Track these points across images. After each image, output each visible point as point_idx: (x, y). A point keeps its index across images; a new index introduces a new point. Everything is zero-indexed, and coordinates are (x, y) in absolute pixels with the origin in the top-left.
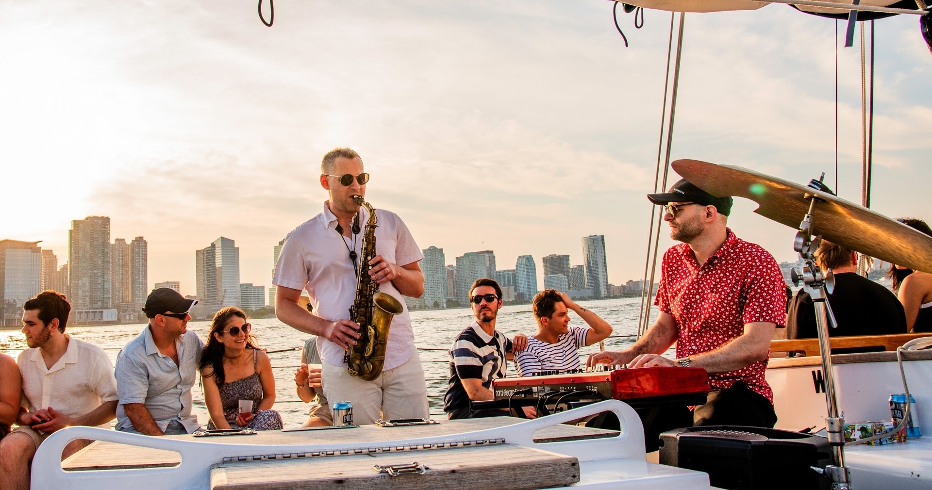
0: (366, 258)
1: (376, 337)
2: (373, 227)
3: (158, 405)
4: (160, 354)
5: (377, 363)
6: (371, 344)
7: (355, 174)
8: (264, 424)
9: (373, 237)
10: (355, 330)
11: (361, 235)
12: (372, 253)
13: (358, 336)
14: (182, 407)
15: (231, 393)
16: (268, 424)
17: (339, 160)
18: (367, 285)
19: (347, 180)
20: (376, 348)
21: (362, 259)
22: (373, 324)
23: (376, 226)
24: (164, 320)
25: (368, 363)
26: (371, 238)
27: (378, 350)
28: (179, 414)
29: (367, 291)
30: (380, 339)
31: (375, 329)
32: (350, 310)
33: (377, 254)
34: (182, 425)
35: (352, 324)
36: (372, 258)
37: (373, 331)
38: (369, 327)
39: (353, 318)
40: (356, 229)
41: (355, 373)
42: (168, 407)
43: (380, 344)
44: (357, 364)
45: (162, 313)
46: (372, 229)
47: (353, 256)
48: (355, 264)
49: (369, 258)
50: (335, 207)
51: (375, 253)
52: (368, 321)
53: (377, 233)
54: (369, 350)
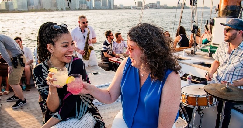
2: (89, 34)
7: (85, 21)
17: (82, 18)
19: (84, 23)
29: (87, 45)
32: (84, 48)
35: (84, 51)
44: (85, 58)
47: (84, 37)
48: (85, 39)
50: (81, 27)
51: (89, 39)
52: (87, 51)
53: (90, 35)
54: (87, 56)
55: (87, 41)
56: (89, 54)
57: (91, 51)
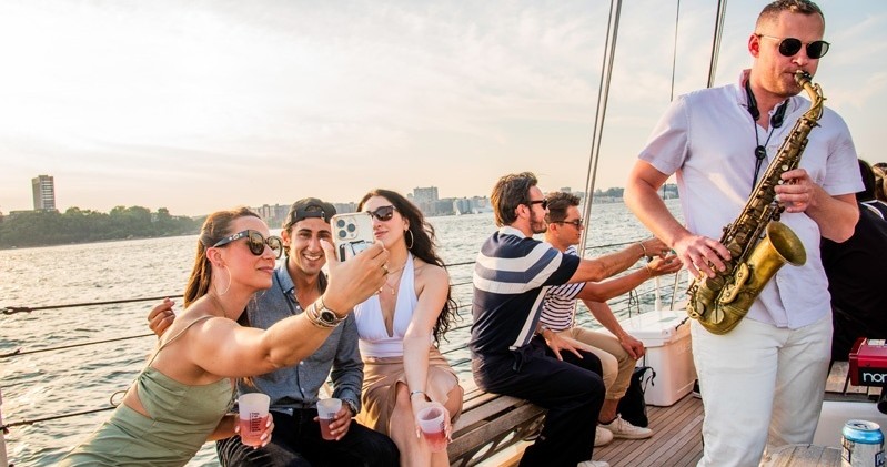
0: (780, 166)
1: (747, 282)
6: (736, 288)
9: (806, 139)
12: (792, 162)
18: (764, 205)
19: (789, 47)
20: (740, 296)
21: (774, 166)
22: (750, 262)
23: (817, 125)
25: (719, 310)
26: (801, 139)
27: (743, 300)
29: (761, 213)
30: (751, 287)
31: (751, 269)
32: (726, 230)
33: (800, 166)
36: (789, 170)
37: (746, 273)
38: (744, 265)
39: (724, 241)
40: (778, 121)
41: (695, 314)
43: (749, 294)
46: (808, 127)
47: (760, 152)
49: (785, 168)
51: (797, 164)
54: (728, 295)
55: (775, 177)
56: (751, 290)
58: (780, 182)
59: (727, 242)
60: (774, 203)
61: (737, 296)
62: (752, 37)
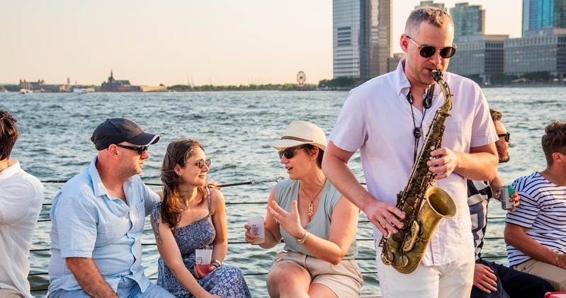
0: (429, 145)
1: (419, 234)
2: (445, 115)
3: (108, 259)
4: (109, 196)
5: (414, 260)
6: (413, 240)
8: (227, 282)
9: (442, 126)
10: (398, 218)
11: (431, 114)
12: (436, 143)
13: (401, 226)
14: (135, 259)
15: (185, 238)
16: (231, 283)
18: (422, 175)
19: (428, 51)
20: (417, 244)
21: (426, 144)
22: (419, 219)
23: (448, 115)
24: (118, 153)
25: (404, 257)
26: (440, 126)
27: (418, 247)
28: (132, 268)
29: (421, 181)
30: (423, 236)
31: (420, 224)
32: (399, 197)
34: (135, 281)
35: (397, 212)
36: (435, 149)
37: (418, 227)
38: (415, 222)
40: (427, 103)
41: (387, 262)
42: (120, 260)
43: (422, 241)
44: (393, 253)
45: (117, 143)
46: (443, 117)
47: (417, 133)
49: (433, 148)
51: (440, 144)
52: (412, 215)
54: (408, 245)
55: (426, 155)
56: (423, 239)
57: (437, 220)
58: (431, 158)
59: (402, 204)
60: (429, 173)
61: (414, 245)
62: (402, 37)
